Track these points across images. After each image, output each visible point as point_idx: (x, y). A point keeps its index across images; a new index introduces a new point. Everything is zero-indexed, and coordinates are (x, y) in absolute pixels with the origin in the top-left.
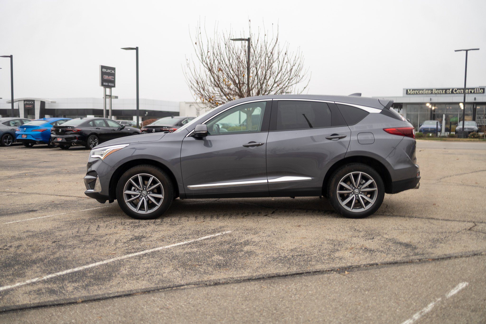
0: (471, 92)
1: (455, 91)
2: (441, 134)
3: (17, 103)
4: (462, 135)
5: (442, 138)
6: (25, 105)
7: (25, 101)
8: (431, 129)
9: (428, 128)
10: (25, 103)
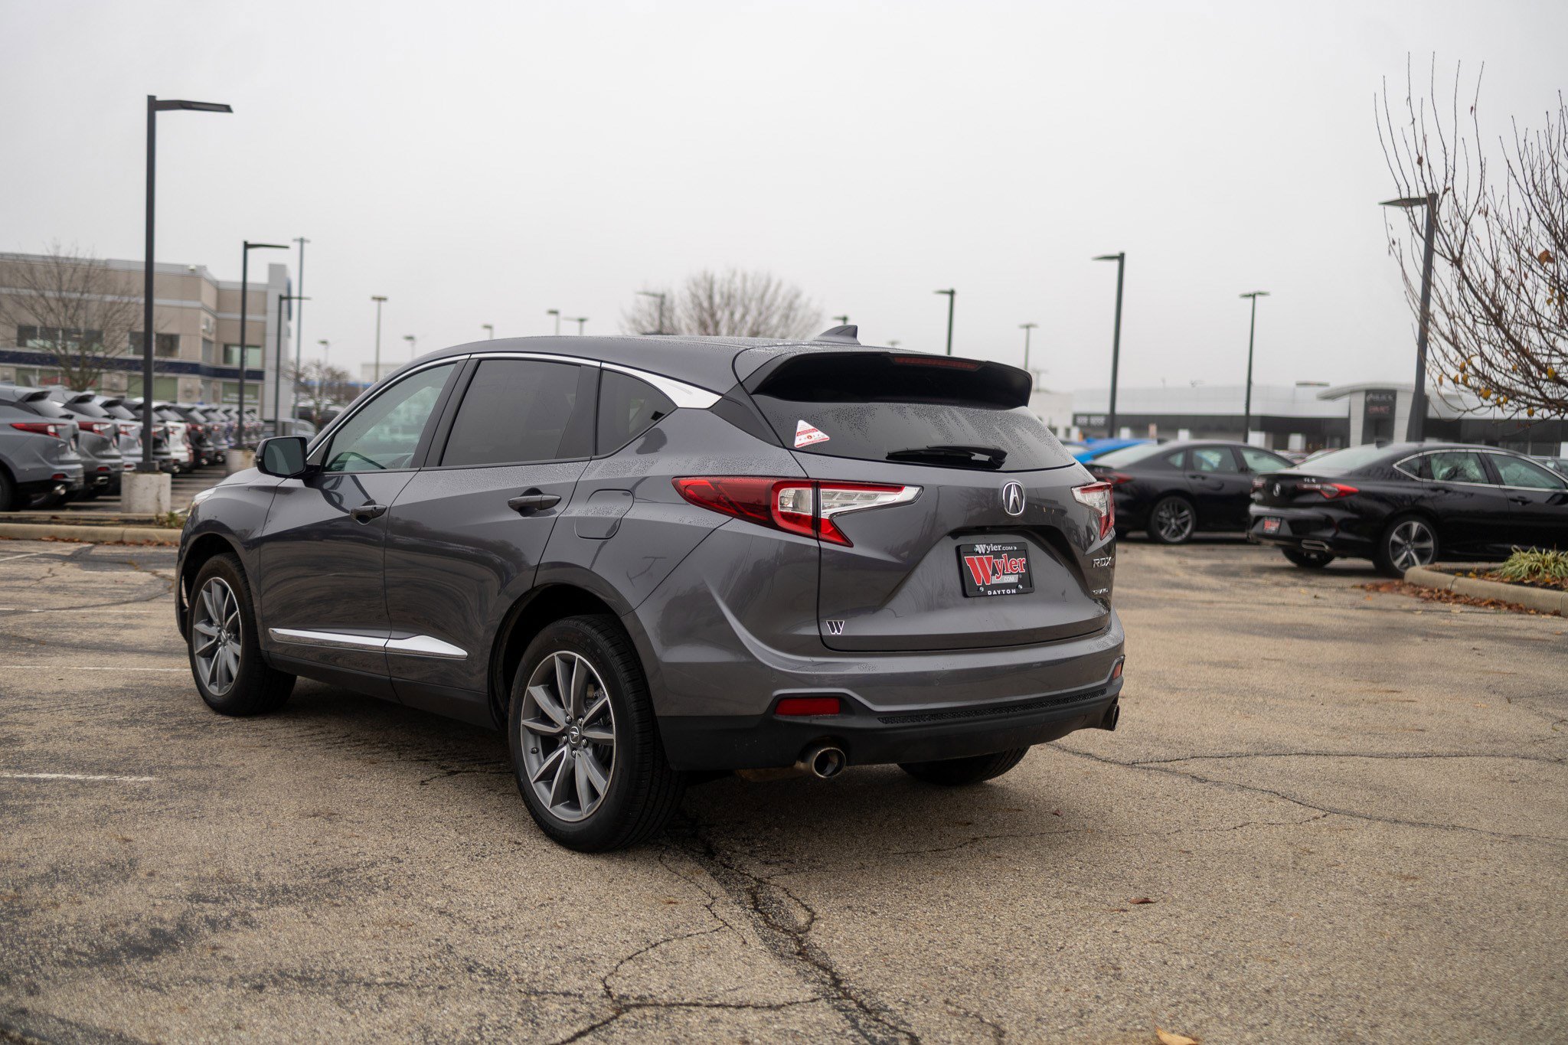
3: (1346, 399)
6: (1367, 405)
7: (1368, 392)
10: (1369, 398)
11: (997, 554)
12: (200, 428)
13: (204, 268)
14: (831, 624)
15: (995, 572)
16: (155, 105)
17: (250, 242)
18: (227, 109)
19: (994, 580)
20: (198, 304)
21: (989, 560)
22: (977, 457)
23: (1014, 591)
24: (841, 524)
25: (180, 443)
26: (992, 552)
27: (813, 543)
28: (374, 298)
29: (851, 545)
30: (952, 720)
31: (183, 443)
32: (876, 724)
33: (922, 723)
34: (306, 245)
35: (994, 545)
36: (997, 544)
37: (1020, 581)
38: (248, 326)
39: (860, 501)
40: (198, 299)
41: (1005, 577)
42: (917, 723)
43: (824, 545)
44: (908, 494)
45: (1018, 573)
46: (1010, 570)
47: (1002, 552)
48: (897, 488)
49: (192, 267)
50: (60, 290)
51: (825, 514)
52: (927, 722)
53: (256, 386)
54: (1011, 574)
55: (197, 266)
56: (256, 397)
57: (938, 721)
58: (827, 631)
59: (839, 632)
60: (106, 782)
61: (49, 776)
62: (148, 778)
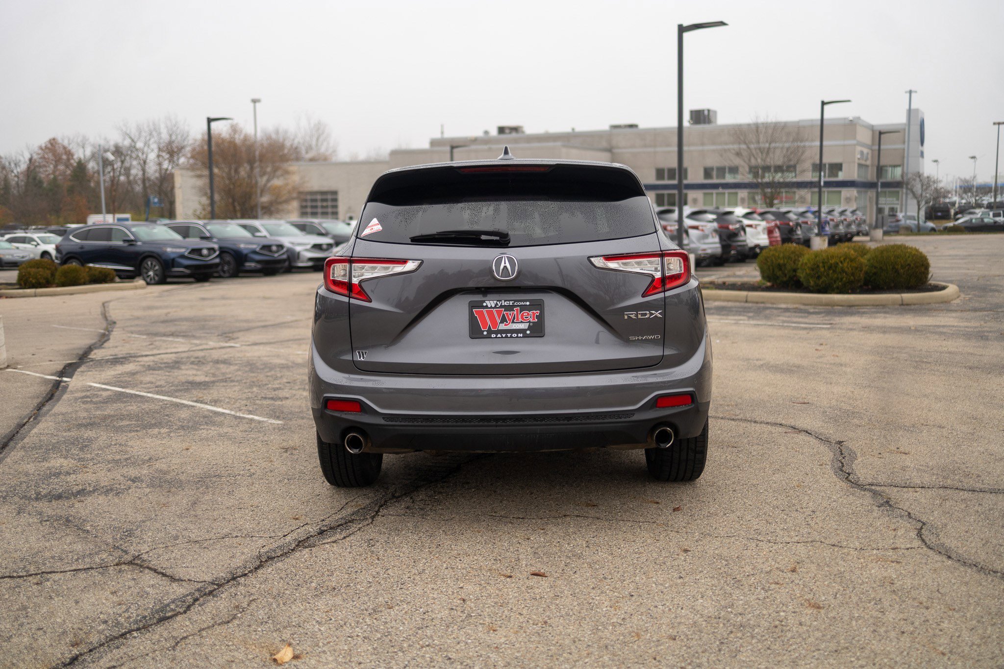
11: (509, 308)
12: (791, 224)
13: (859, 118)
14: (359, 353)
15: (503, 320)
16: (682, 29)
17: (826, 100)
18: (722, 24)
19: (502, 327)
20: (853, 142)
21: (499, 313)
22: (483, 237)
23: (521, 335)
24: (367, 287)
25: (761, 233)
26: (501, 306)
27: (346, 299)
28: (994, 124)
29: (370, 301)
30: (440, 424)
31: (764, 233)
32: (381, 421)
33: (415, 423)
34: (913, 95)
35: (505, 301)
36: (509, 301)
37: (529, 328)
38: (882, 152)
39: (379, 271)
40: (855, 138)
41: (514, 325)
42: (410, 424)
43: (352, 301)
44: (410, 266)
45: (530, 322)
46: (520, 320)
47: (514, 306)
48: (404, 262)
49: (851, 118)
50: (758, 142)
51: (355, 281)
52: (420, 423)
53: (898, 192)
54: (522, 322)
55: (854, 118)
56: (898, 199)
57: (429, 424)
58: (358, 358)
59: (363, 358)
60: (259, 422)
61: (251, 416)
62: (280, 422)
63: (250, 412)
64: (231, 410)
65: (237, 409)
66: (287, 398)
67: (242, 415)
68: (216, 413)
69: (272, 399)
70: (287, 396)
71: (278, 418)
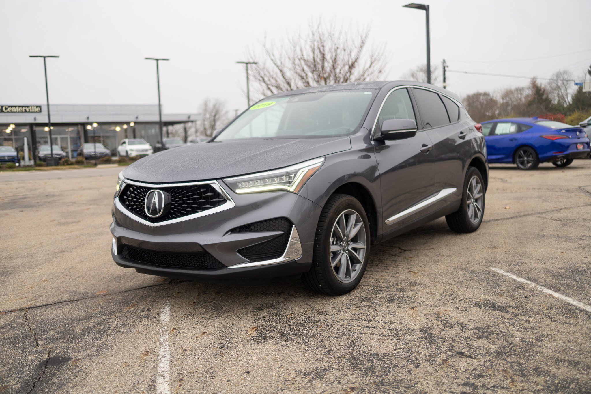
0: (26, 111)
1: (6, 109)
2: (25, 163)
4: (53, 162)
5: (28, 168)
8: (8, 157)
9: (4, 157)
60: (512, 271)
61: (520, 280)
62: (493, 269)
63: (520, 286)
64: (542, 293)
65: (536, 293)
66: (477, 305)
67: (529, 282)
68: (558, 290)
69: (494, 307)
70: (475, 309)
71: (494, 275)
